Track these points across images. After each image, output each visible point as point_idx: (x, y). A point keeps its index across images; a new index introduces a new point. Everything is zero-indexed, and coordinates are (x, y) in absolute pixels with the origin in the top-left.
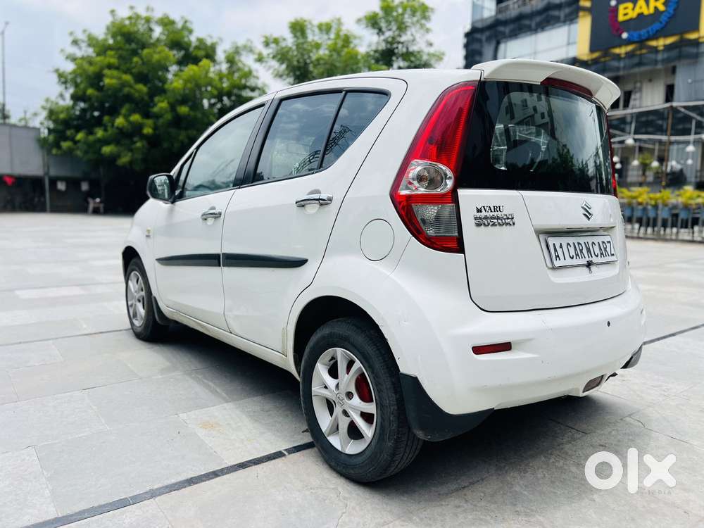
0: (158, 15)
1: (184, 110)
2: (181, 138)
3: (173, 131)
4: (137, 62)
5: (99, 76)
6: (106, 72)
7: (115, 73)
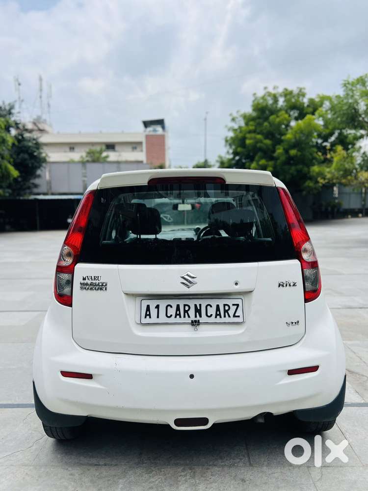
0: (280, 90)
1: (293, 152)
2: (291, 171)
3: (286, 167)
4: (266, 126)
5: (244, 139)
6: (248, 136)
7: (253, 135)
